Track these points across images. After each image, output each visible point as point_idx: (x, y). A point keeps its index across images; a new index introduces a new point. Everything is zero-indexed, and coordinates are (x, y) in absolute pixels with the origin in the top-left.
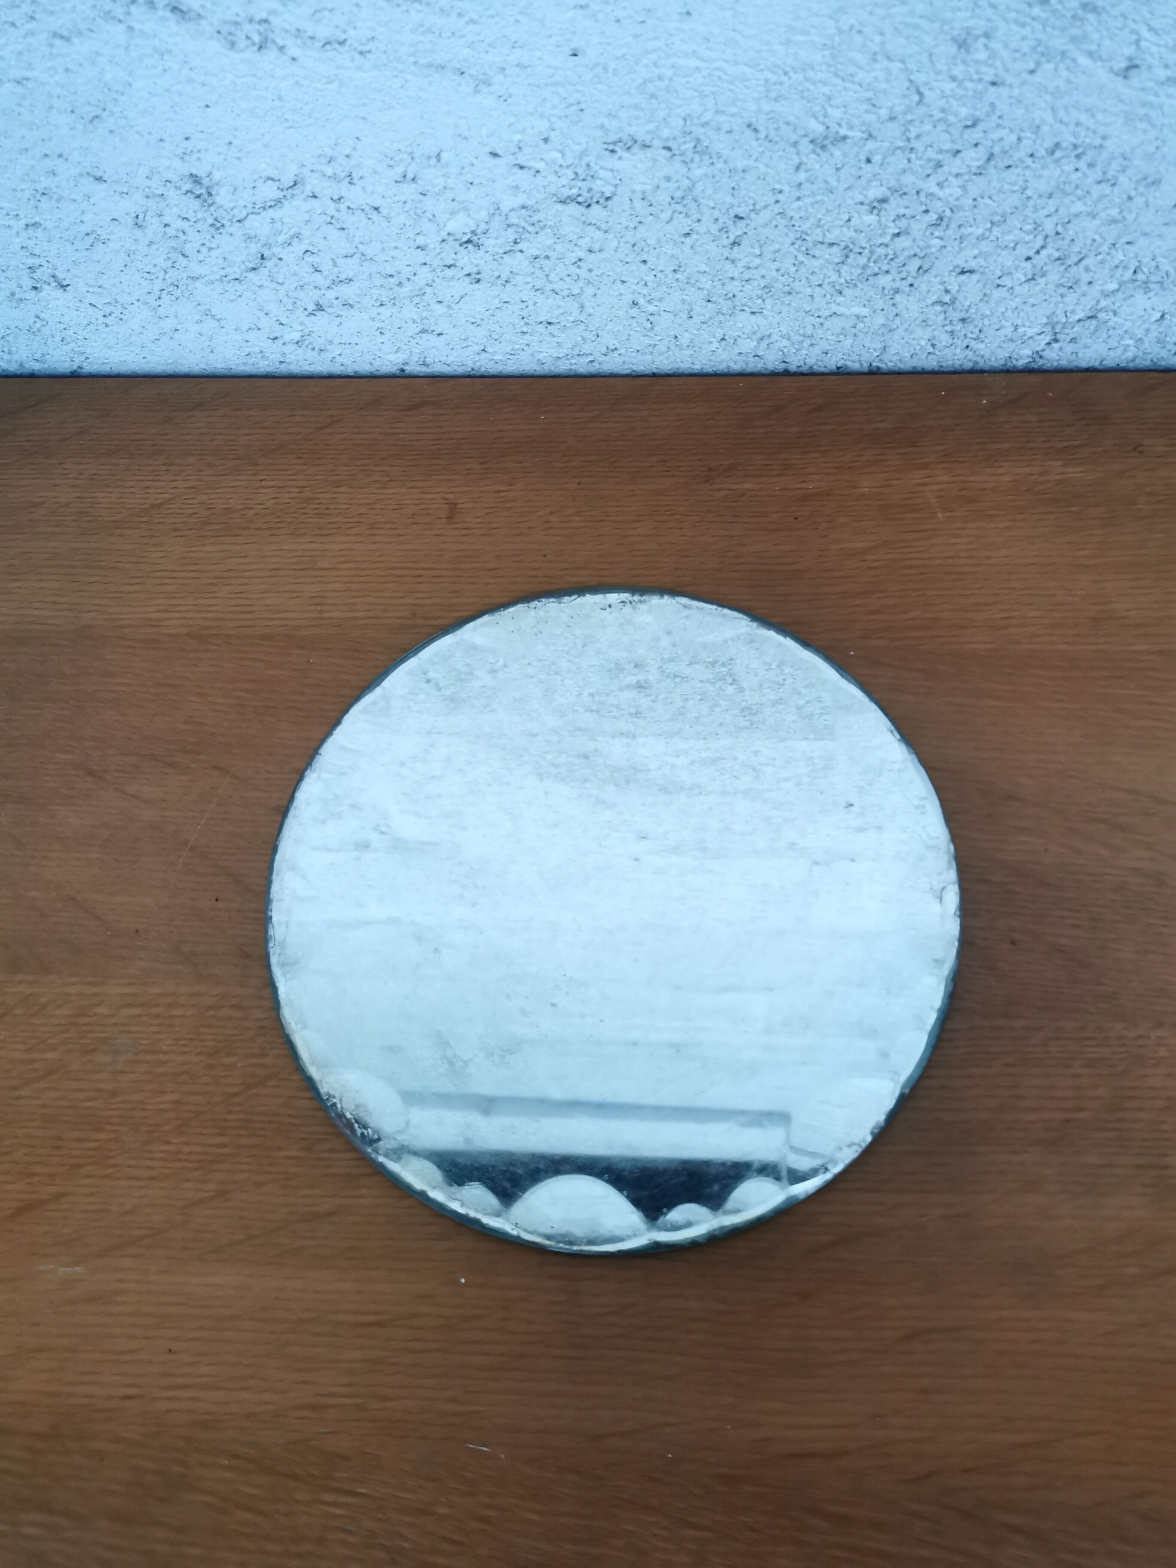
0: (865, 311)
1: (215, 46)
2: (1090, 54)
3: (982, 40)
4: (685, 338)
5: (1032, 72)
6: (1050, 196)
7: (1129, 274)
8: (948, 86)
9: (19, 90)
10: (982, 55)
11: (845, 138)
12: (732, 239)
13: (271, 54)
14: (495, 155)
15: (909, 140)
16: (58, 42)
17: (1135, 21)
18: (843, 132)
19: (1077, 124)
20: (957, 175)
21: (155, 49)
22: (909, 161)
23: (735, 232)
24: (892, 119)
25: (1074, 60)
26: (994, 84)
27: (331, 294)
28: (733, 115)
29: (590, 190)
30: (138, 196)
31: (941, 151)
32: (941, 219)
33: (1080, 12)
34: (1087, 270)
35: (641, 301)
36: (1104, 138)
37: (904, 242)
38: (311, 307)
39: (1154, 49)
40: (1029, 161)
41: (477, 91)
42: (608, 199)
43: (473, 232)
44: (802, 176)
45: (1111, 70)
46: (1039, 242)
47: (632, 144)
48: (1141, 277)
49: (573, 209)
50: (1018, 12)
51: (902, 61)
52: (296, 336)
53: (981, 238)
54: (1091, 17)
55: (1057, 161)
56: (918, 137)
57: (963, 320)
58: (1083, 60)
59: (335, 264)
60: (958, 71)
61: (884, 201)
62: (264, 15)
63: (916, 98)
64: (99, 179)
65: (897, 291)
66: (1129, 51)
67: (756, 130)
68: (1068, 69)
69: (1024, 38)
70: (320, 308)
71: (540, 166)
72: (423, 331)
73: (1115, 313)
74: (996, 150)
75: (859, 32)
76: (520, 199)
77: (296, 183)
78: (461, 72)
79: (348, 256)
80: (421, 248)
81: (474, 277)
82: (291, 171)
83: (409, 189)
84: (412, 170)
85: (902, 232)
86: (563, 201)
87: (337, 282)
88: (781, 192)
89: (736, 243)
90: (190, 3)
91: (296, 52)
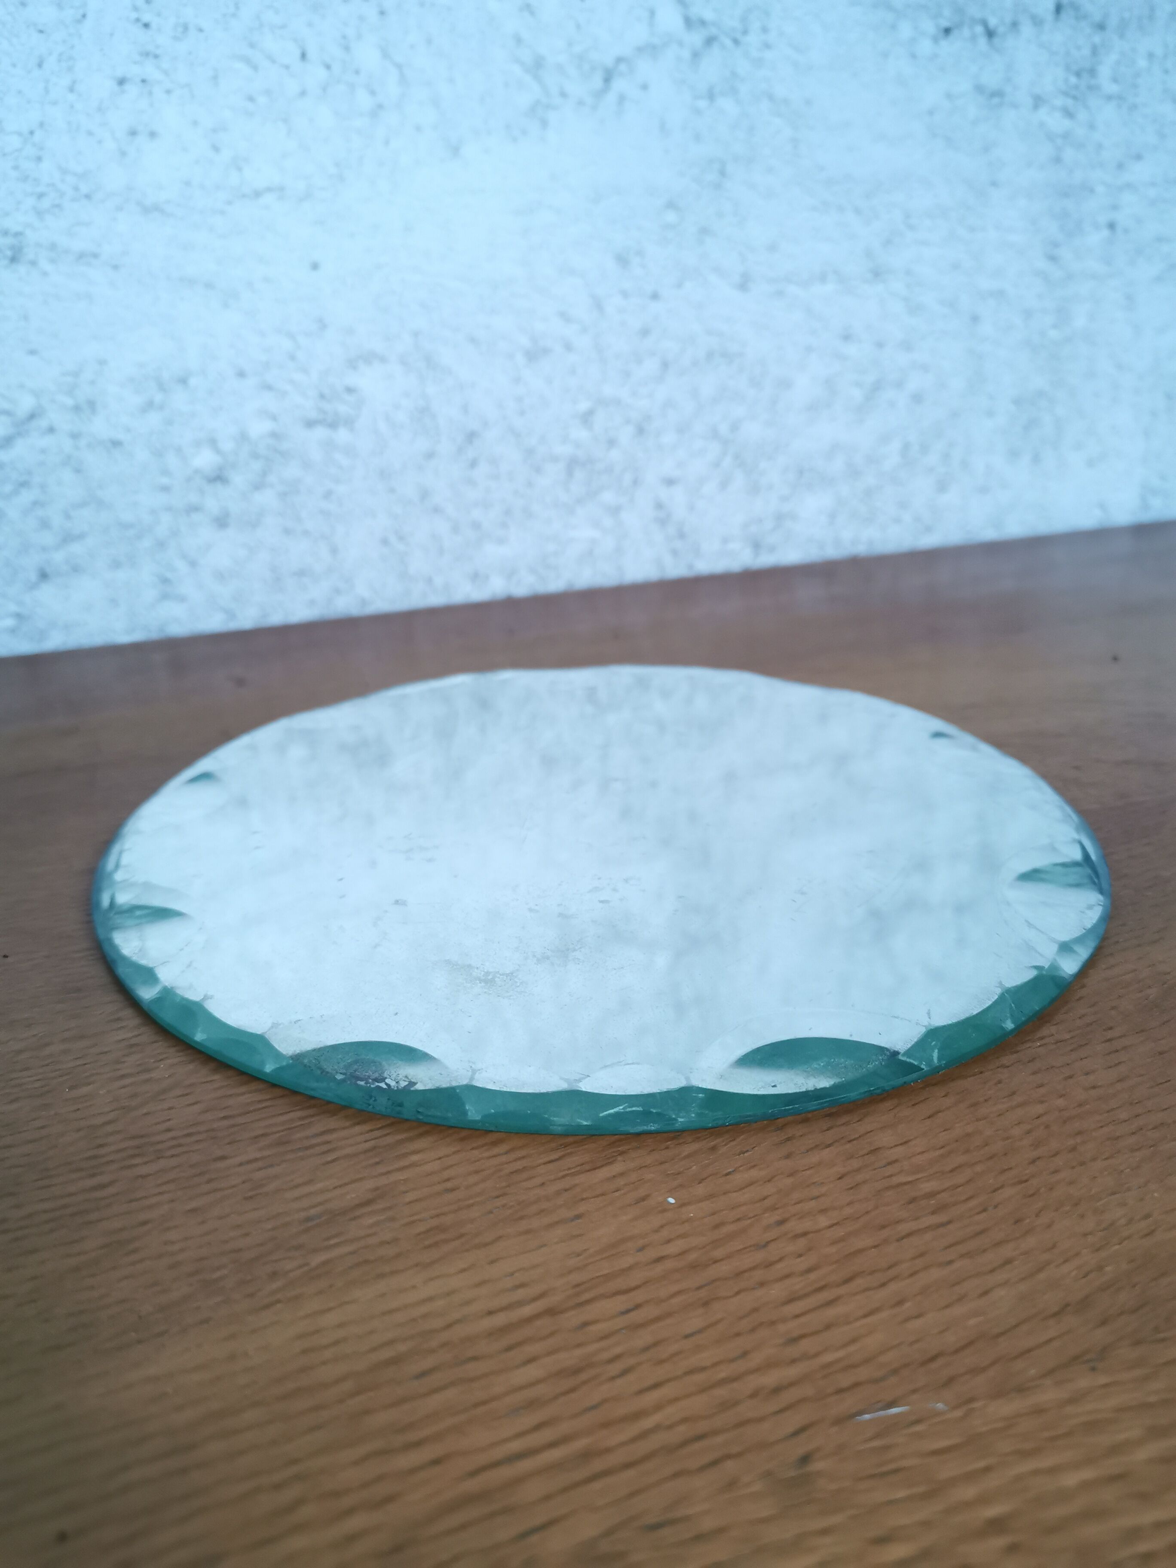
0: (597, 534)
2: (715, 270)
3: (637, 259)
4: (438, 581)
5: (679, 286)
6: (718, 400)
7: (794, 476)
8: (621, 301)
10: (639, 271)
11: (550, 349)
12: (470, 460)
13: (22, 269)
14: (241, 374)
18: (547, 344)
20: (644, 384)
23: (471, 454)
24: (584, 330)
25: (705, 277)
27: (58, 557)
28: (456, 329)
29: (335, 412)
31: (626, 361)
33: (699, 235)
34: (763, 473)
35: (392, 539)
36: (743, 344)
37: (615, 454)
38: (33, 576)
39: (757, 266)
40: (694, 368)
41: (226, 305)
42: (352, 421)
43: (221, 468)
44: (521, 390)
45: (733, 285)
46: (720, 449)
49: (320, 432)
50: (656, 233)
51: (582, 275)
52: (10, 622)
53: (675, 447)
54: (707, 239)
55: (715, 367)
56: (607, 348)
57: (681, 536)
58: (712, 277)
59: (68, 517)
60: (626, 286)
61: (591, 412)
62: (18, 228)
63: (597, 312)
65: (619, 508)
66: (741, 268)
68: (703, 284)
69: (667, 258)
70: (44, 576)
71: (288, 387)
72: (165, 597)
73: (795, 518)
74: (668, 358)
75: (547, 249)
76: (266, 426)
77: (32, 416)
78: (209, 286)
79: (83, 505)
80: (165, 489)
81: (222, 522)
82: (27, 403)
83: (154, 419)
84: (159, 398)
85: (612, 443)
86: (310, 424)
87: (68, 538)
88: (506, 407)
89: (473, 464)
91: (47, 267)
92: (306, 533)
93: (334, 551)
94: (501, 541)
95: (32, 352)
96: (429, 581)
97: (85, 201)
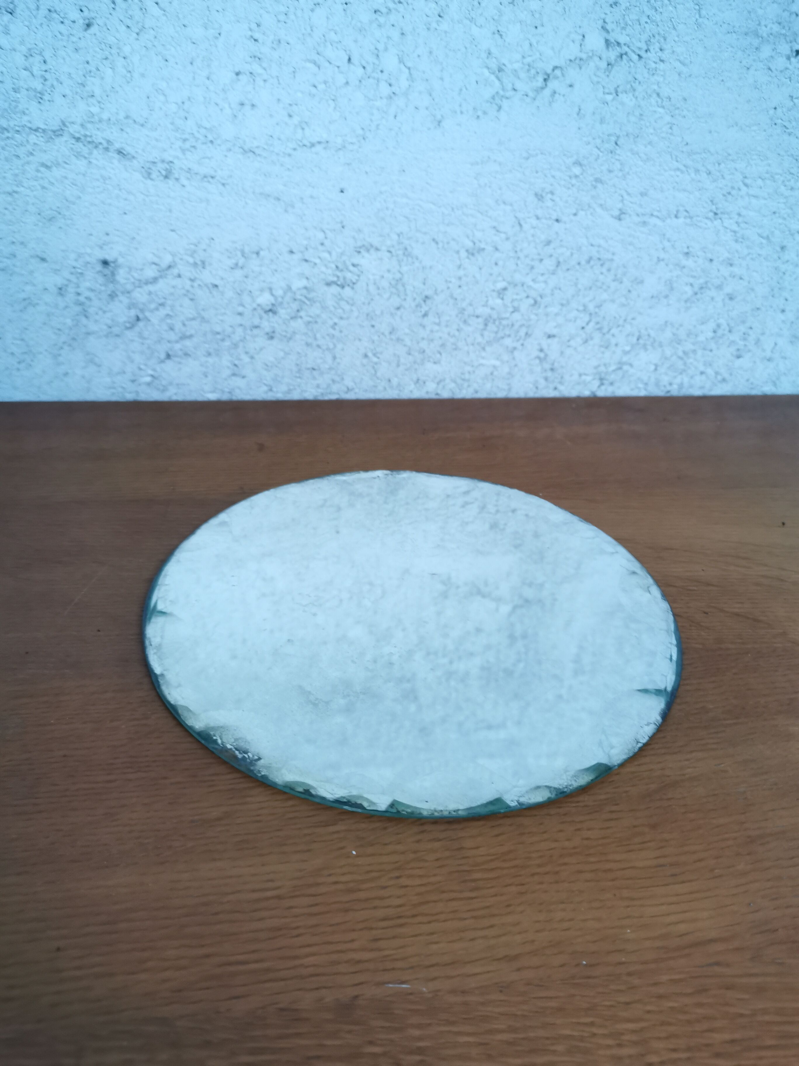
0: (497, 363)
1: (138, 176)
2: (601, 205)
3: (549, 196)
4: (395, 381)
5: (575, 215)
6: (590, 288)
7: (634, 340)
8: (534, 222)
9: (9, 199)
10: (550, 204)
11: (483, 249)
12: (423, 312)
13: (171, 182)
14: (292, 252)
15: (516, 252)
16: (42, 169)
17: (620, 189)
18: (483, 246)
19: (599, 246)
20: (543, 274)
21: (102, 176)
22: (517, 264)
23: (425, 308)
24: (507, 239)
25: (594, 209)
26: (557, 221)
27: (178, 346)
28: (425, 233)
29: (345, 278)
30: (66, 274)
31: (533, 260)
32: (536, 302)
33: (594, 183)
34: (613, 335)
35: (370, 354)
36: (613, 254)
37: (516, 316)
38: (163, 356)
39: (631, 205)
40: (577, 267)
41: (286, 211)
42: (354, 283)
43: (273, 305)
44: (461, 273)
45: (612, 216)
46: (587, 318)
47: (369, 248)
48: (641, 341)
49: (334, 289)
50: (565, 180)
51: (511, 205)
52: (148, 379)
53: (557, 314)
54: (599, 185)
55: (592, 267)
56: (521, 250)
57: (552, 370)
58: (599, 210)
59: (184, 325)
60: (539, 212)
61: (505, 289)
62: (171, 159)
63: (517, 228)
64: (43, 260)
65: (515, 348)
66: (620, 205)
67: (437, 243)
68: (591, 214)
69: (569, 196)
70: (168, 356)
71: (317, 261)
72: (234, 375)
73: (631, 365)
74: (561, 259)
75: (490, 187)
76: (304, 283)
77: (170, 267)
78: (278, 199)
79: (194, 319)
80: (240, 314)
81: (271, 336)
82: (168, 259)
83: (238, 274)
84: (241, 261)
85: (516, 310)
86: (328, 284)
87: (184, 337)
88: (450, 282)
89: (425, 315)
90: (129, 149)
91: (185, 182)
92: (319, 346)
93: (334, 358)
94: (435, 363)
95: (173, 231)
96: (389, 381)
97: (210, 145)
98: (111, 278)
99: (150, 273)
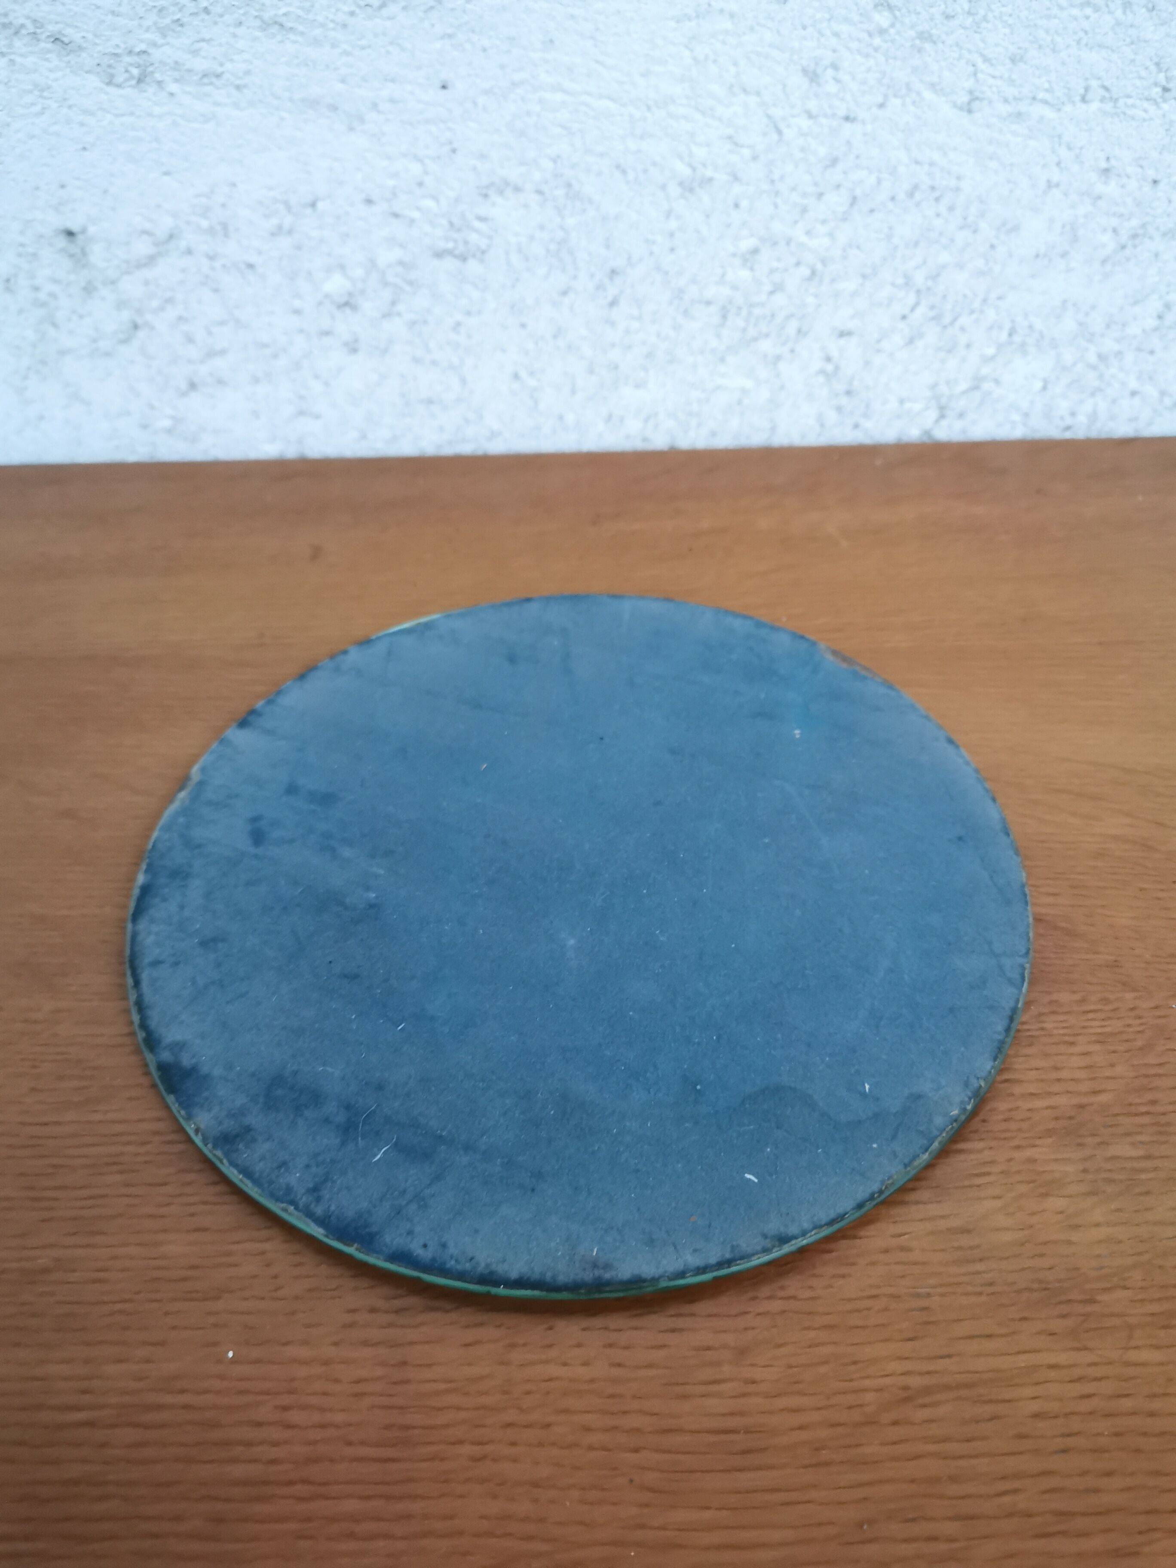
0: (749, 384)
1: (94, 81)
2: (933, 86)
3: (830, 72)
4: (570, 418)
5: (881, 106)
6: (916, 244)
7: (1004, 336)
8: (805, 123)
10: (832, 88)
11: (711, 180)
12: (610, 298)
13: (151, 89)
14: (369, 201)
15: (772, 182)
17: (970, 51)
18: (709, 173)
19: (932, 164)
20: (824, 222)
21: (36, 86)
22: (776, 206)
23: (612, 291)
24: (755, 158)
25: (919, 94)
26: (847, 118)
27: (204, 369)
28: (602, 155)
29: (466, 243)
30: (10, 256)
31: (805, 195)
32: (814, 273)
33: (917, 42)
34: (962, 329)
35: (523, 374)
36: (959, 178)
37: (779, 299)
38: (184, 386)
39: (991, 81)
40: (890, 205)
41: (351, 129)
42: (483, 252)
43: (350, 294)
44: (673, 224)
45: (955, 105)
46: (911, 299)
47: (504, 187)
48: (1017, 339)
49: (449, 263)
50: (859, 40)
51: (758, 94)
52: (167, 423)
53: (854, 294)
54: (928, 46)
55: (918, 205)
56: (782, 178)
57: (848, 393)
58: (928, 95)
59: (210, 333)
60: (812, 105)
61: (755, 251)
62: (143, 47)
63: (775, 136)
65: (778, 358)
66: (969, 84)
67: (624, 172)
68: (914, 103)
69: (869, 70)
70: (193, 386)
71: (416, 215)
72: (301, 413)
73: (997, 382)
74: (858, 192)
75: (715, 61)
76: (397, 254)
77: (171, 237)
78: (334, 108)
79: (222, 323)
80: (297, 312)
81: (352, 348)
82: (167, 223)
83: (285, 243)
84: (288, 221)
85: (778, 288)
86: (439, 255)
87: (211, 354)
88: (654, 242)
89: (613, 303)
90: (71, 34)
91: (173, 87)
92: (434, 363)
93: (463, 381)
94: (638, 386)
95: (167, 173)
96: (561, 418)
97: (204, 16)
98: (80, 259)
99: (142, 248)
